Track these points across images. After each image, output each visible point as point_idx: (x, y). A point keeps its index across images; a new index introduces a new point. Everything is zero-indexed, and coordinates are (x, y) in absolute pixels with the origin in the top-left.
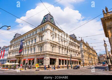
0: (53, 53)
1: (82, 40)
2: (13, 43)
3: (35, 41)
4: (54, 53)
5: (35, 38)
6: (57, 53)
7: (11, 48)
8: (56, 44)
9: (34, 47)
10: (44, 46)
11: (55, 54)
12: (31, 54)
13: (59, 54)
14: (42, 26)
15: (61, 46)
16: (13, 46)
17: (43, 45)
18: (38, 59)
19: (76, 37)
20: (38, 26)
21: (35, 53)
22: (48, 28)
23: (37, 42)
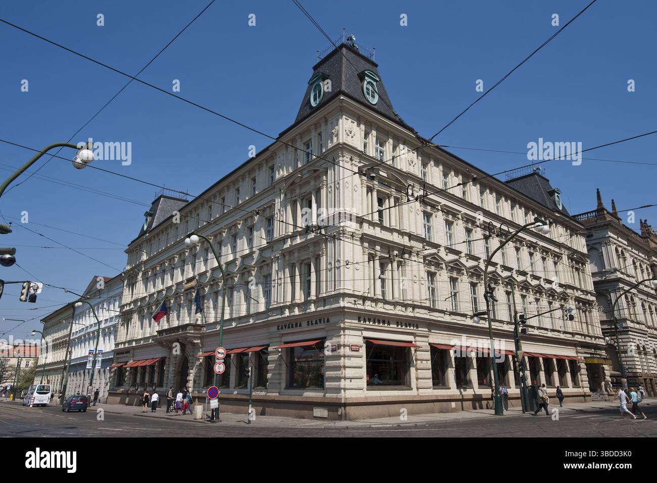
0: (386, 302)
1: (600, 210)
2: (144, 257)
3: (270, 233)
4: (395, 304)
5: (268, 214)
6: (414, 307)
7: (132, 285)
8: (405, 241)
9: (265, 271)
10: (323, 259)
11: (399, 311)
12: (248, 316)
13: (431, 310)
14: (308, 131)
15: (463, 260)
16: (145, 273)
17: (318, 258)
18: (291, 351)
19: (552, 193)
20: (281, 135)
21: (268, 311)
22: (343, 139)
23: (276, 235)
